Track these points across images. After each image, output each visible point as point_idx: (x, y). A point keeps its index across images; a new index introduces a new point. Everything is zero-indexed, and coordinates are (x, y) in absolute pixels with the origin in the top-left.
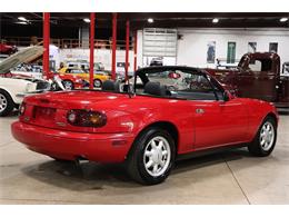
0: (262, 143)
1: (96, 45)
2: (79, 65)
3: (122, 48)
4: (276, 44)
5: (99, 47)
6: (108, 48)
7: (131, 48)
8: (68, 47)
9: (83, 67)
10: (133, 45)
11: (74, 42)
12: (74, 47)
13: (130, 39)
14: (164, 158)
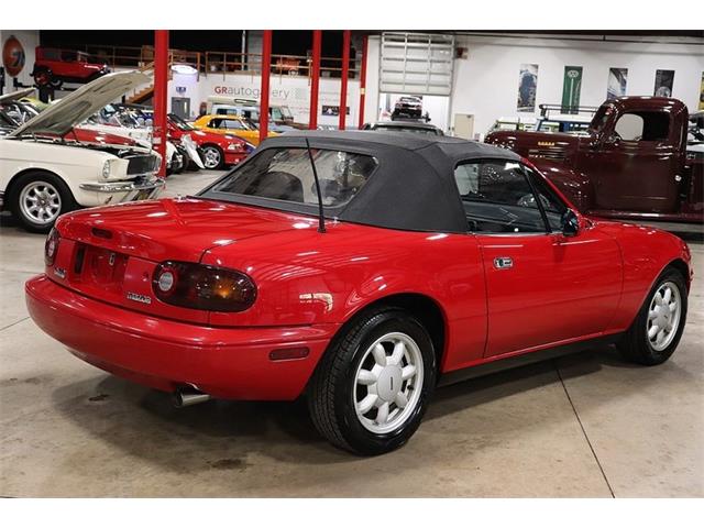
0: (651, 333)
1: (279, 65)
2: (240, 110)
3: (334, 75)
4: (671, 74)
5: (285, 72)
6: (303, 73)
7: (352, 75)
8: (219, 70)
9: (248, 114)
10: (358, 68)
11: (230, 58)
12: (231, 70)
13: (353, 54)
14: (406, 386)
